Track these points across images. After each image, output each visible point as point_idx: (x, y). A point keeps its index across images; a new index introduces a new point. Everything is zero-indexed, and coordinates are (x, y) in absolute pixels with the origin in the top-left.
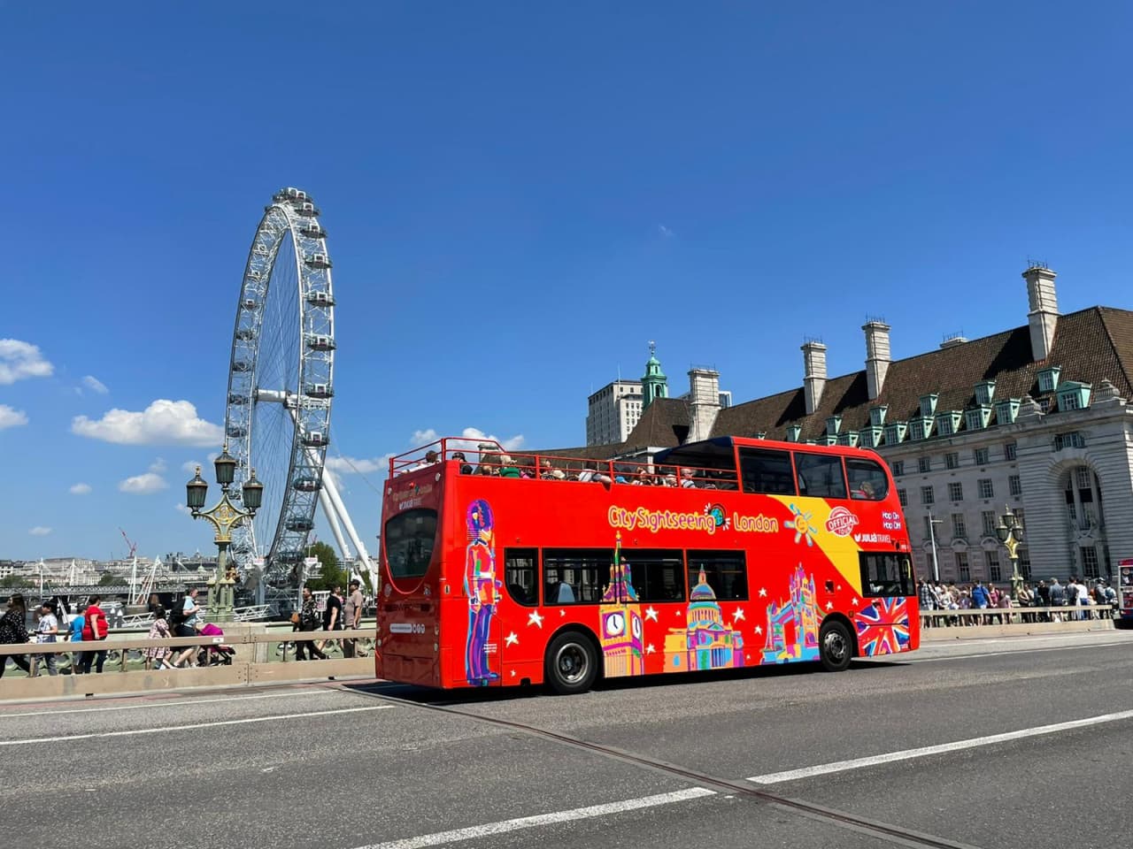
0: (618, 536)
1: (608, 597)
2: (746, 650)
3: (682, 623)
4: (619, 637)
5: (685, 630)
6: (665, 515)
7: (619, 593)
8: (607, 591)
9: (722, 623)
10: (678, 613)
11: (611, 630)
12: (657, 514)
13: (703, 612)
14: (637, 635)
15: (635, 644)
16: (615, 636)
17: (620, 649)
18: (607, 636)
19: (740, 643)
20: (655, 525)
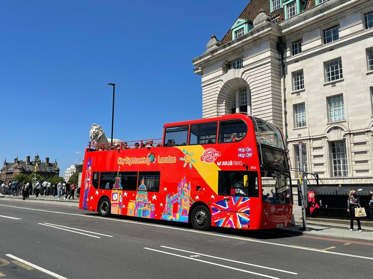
0: (119, 167)
1: (114, 188)
2: (155, 212)
3: (134, 199)
4: (116, 201)
5: (135, 201)
6: (134, 159)
7: (117, 186)
8: (114, 185)
9: (148, 200)
10: (133, 195)
11: (114, 199)
12: (131, 159)
13: (142, 196)
14: (121, 201)
15: (120, 204)
16: (115, 201)
17: (115, 205)
18: (113, 200)
19: (153, 209)
20: (130, 163)
